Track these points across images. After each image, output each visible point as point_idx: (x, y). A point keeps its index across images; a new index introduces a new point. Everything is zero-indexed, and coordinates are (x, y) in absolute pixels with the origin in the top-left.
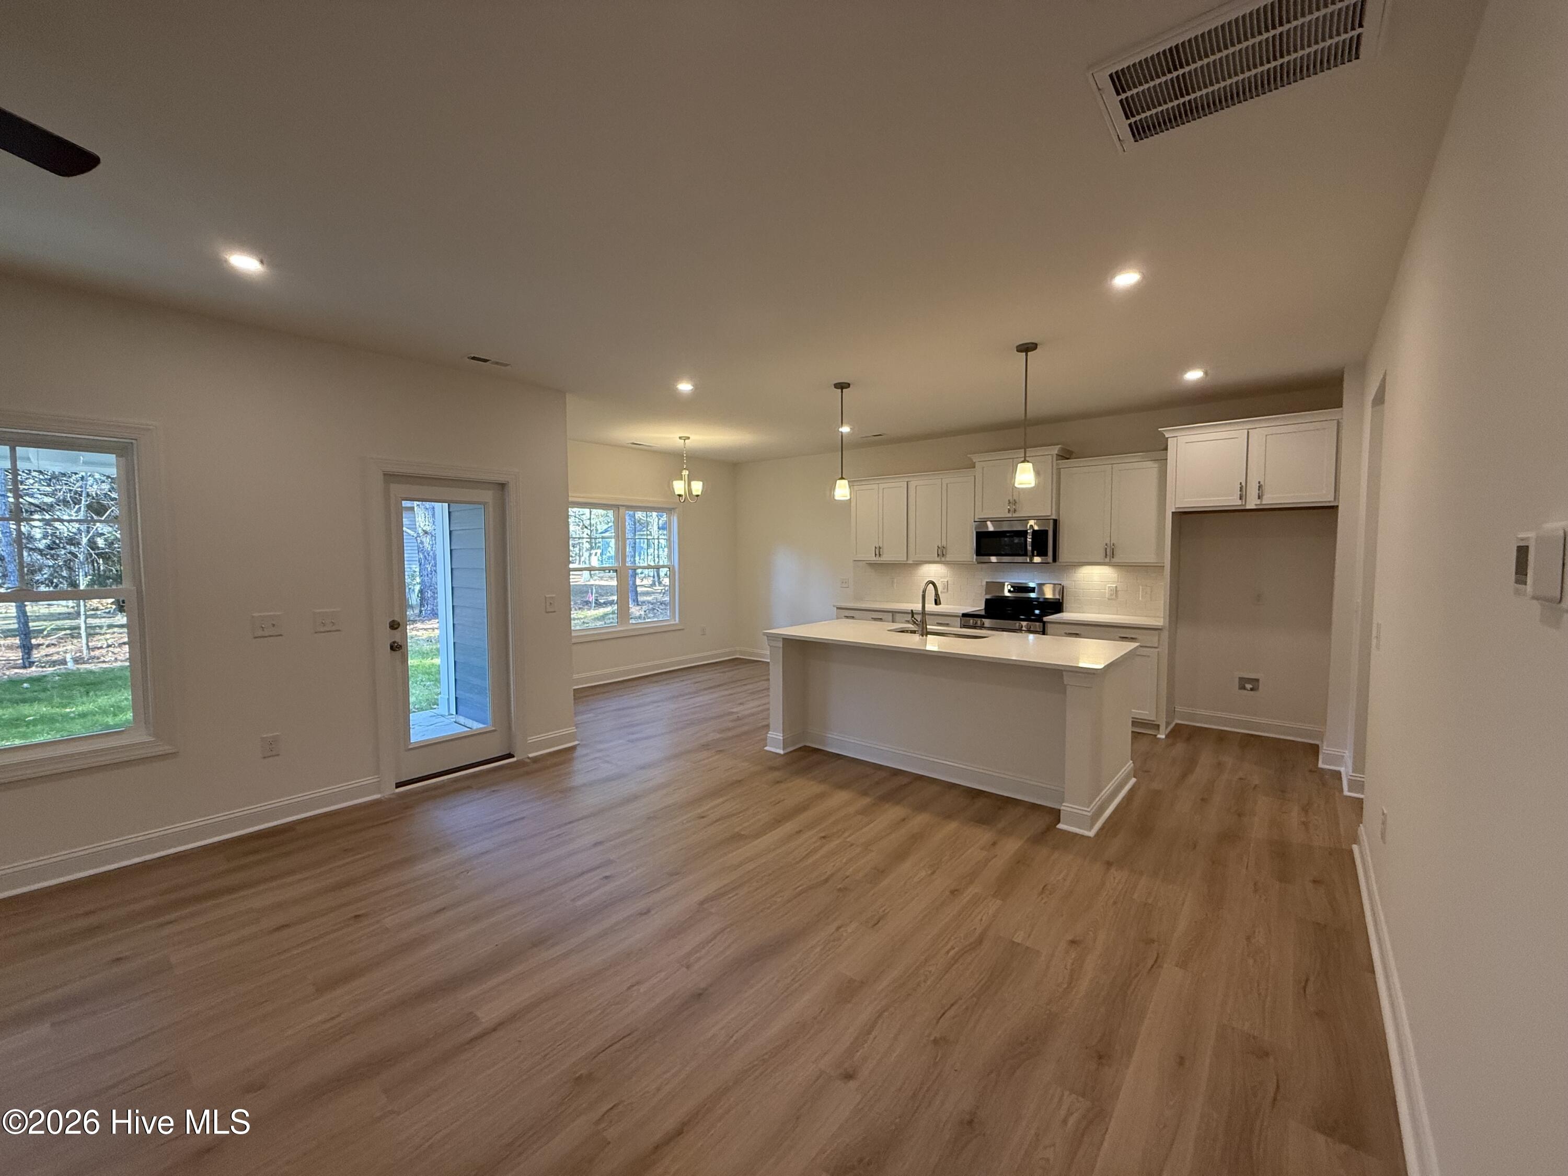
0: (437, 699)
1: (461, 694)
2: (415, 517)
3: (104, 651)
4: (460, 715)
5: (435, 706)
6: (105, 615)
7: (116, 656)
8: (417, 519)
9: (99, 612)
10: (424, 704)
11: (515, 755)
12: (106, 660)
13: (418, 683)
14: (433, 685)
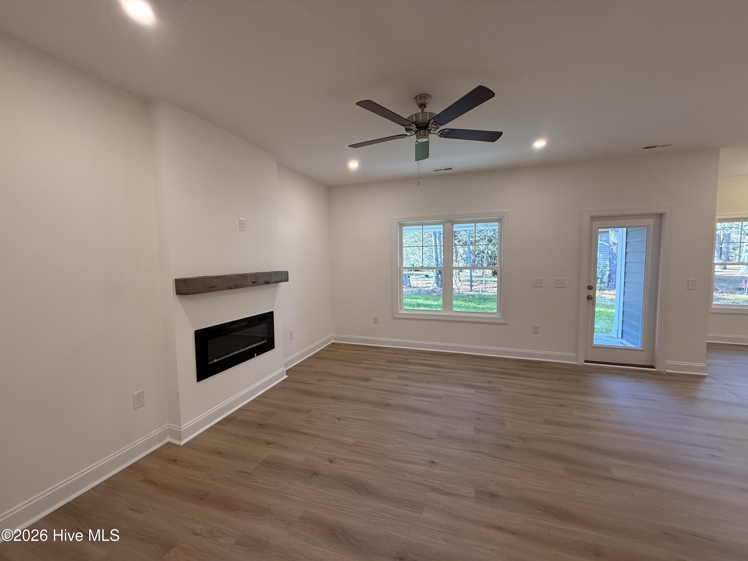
0: (612, 329)
1: (625, 329)
2: (609, 236)
3: (488, 289)
4: (624, 339)
5: (610, 332)
6: (489, 277)
7: (492, 291)
8: (610, 237)
9: (488, 276)
10: (604, 330)
11: (656, 368)
12: (489, 292)
13: (602, 320)
14: (611, 322)
